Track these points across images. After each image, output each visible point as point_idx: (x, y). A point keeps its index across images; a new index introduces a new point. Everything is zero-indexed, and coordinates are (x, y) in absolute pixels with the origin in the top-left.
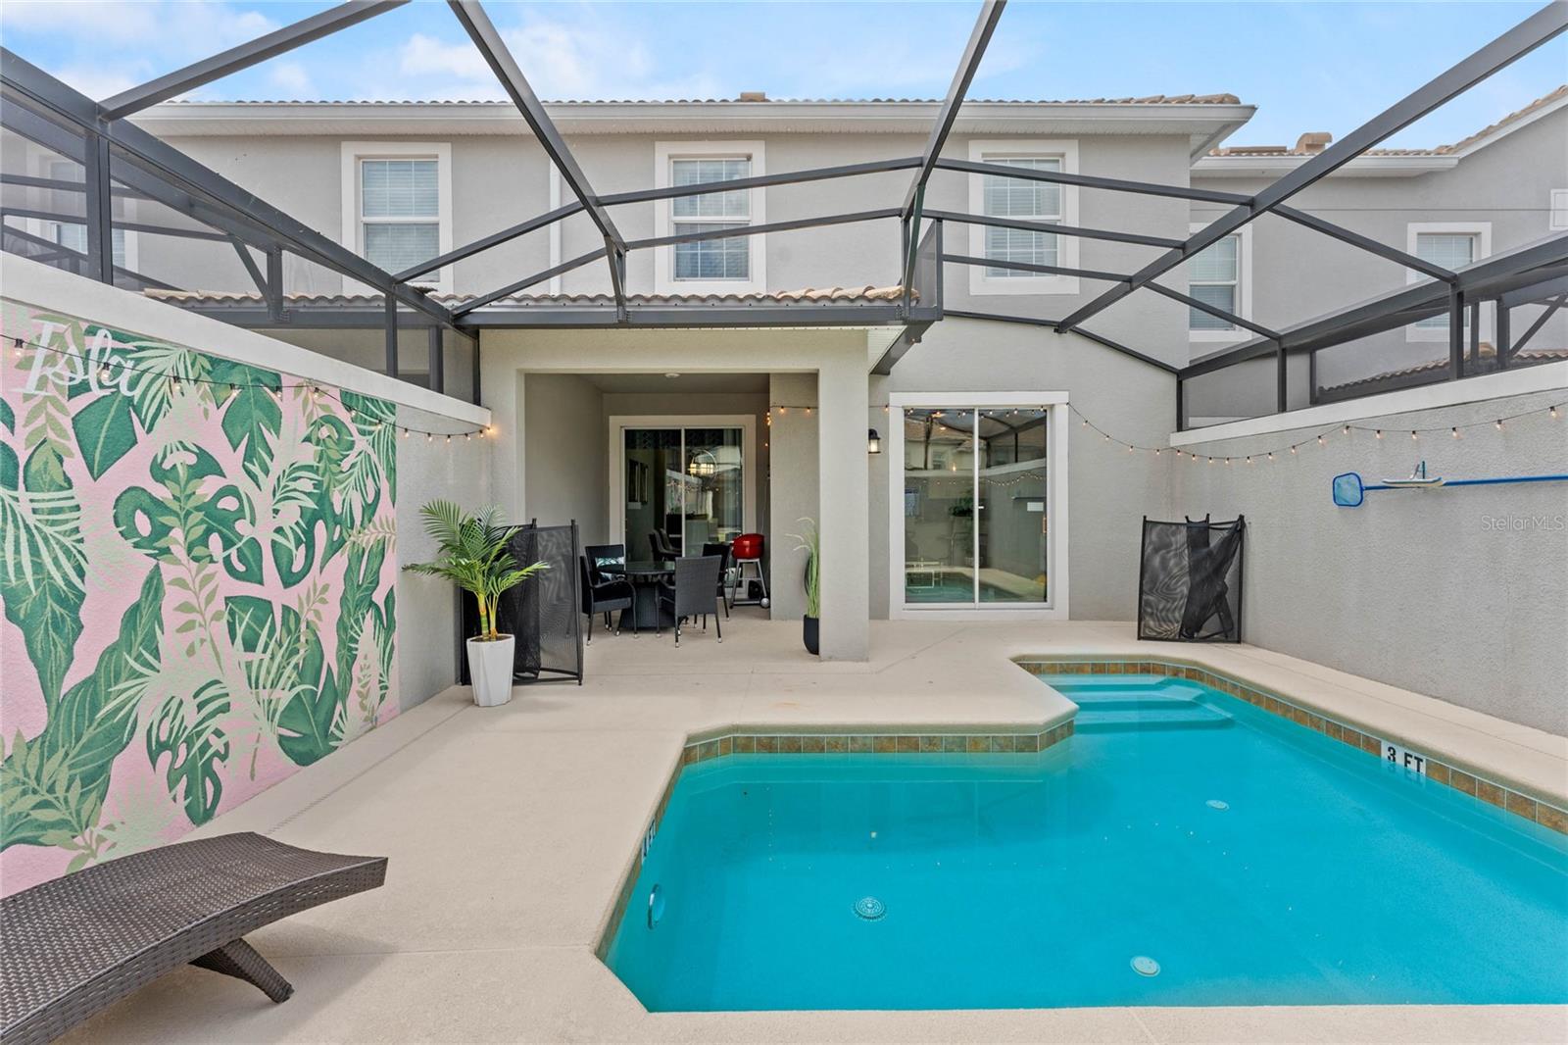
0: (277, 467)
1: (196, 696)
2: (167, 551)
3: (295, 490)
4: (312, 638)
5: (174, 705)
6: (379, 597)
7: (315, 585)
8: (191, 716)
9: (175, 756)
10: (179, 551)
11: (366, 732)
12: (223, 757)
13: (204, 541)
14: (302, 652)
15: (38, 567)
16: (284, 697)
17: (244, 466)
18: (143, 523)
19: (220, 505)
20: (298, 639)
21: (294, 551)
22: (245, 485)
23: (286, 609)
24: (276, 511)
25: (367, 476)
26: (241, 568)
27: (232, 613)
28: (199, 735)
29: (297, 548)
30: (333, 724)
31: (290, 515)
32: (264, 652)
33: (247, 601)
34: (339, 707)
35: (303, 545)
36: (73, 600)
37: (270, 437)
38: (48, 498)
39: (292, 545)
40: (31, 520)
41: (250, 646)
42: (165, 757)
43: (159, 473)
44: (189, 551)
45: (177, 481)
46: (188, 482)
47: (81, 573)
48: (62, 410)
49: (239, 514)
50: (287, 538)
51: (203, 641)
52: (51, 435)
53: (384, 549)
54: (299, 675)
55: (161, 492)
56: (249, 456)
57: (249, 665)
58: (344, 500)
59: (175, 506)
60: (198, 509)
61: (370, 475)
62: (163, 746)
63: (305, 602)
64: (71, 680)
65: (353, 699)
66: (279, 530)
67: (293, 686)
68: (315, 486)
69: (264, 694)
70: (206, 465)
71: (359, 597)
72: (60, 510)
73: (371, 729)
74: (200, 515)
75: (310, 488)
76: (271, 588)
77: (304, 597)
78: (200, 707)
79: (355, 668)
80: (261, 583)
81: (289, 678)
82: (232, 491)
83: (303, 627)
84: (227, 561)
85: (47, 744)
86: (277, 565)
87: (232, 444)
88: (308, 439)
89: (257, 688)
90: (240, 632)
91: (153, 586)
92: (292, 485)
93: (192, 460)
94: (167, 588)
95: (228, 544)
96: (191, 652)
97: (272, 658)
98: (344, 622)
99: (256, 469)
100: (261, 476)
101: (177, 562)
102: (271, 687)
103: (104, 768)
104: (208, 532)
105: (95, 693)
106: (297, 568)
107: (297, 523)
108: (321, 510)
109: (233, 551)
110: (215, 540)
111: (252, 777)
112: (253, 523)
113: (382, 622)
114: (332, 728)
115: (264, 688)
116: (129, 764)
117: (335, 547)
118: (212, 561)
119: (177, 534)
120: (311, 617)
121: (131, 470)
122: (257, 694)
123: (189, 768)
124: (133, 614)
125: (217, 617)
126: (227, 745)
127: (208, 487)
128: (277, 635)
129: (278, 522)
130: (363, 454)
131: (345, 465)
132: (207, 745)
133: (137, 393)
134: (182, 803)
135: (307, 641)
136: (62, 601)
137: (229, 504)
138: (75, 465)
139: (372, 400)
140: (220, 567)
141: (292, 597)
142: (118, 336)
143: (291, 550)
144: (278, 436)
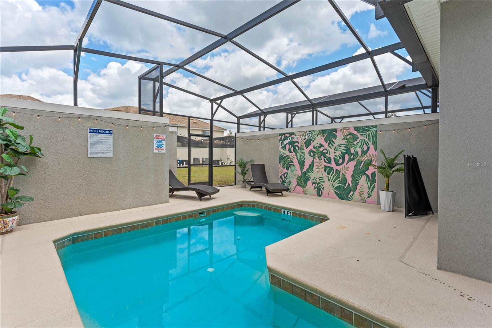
0: (335, 145)
1: (319, 178)
2: (315, 158)
3: (340, 149)
4: (343, 176)
5: (315, 178)
6: (369, 173)
7: (345, 167)
9: (315, 185)
10: (317, 158)
11: (361, 202)
12: (323, 189)
13: (321, 157)
14: (341, 178)
15: (301, 158)
16: (336, 185)
17: (328, 145)
18: (312, 154)
19: (323, 151)
20: (340, 176)
21: (339, 160)
22: (328, 148)
23: (337, 170)
24: (335, 153)
25: (364, 145)
26: (327, 161)
27: (325, 168)
28: (319, 184)
29: (340, 159)
30: (350, 195)
31: (338, 153)
32: (332, 175)
33: (328, 167)
34: (352, 193)
35: (342, 159)
36: (304, 162)
37: (334, 140)
38: (302, 151)
39: (339, 159)
40: (301, 153)
41: (328, 174)
42: (314, 185)
43: (314, 147)
44: (318, 158)
45: (317, 148)
46: (318, 148)
47: (305, 159)
48: (303, 142)
49: (327, 153)
50: (337, 157)
51: (320, 171)
52: (302, 144)
53: (371, 161)
54: (340, 182)
55: (314, 150)
56: (329, 144)
57: (328, 177)
58: (355, 150)
59: (316, 152)
60: (320, 152)
62: (314, 183)
63: (342, 169)
64: (303, 171)
65: (357, 193)
66: (335, 156)
67: (338, 184)
68: (345, 148)
69: (332, 183)
70: (321, 146)
71: (359, 172)
72: (303, 152)
73: (363, 202)
74: (320, 153)
75: (344, 148)
76: (333, 165)
77: (341, 168)
78: (319, 180)
79: (358, 187)
80: (331, 164)
81: (337, 182)
82: (326, 149)
83: (341, 174)
84: (324, 160)
85: (301, 177)
86: (335, 162)
87: (326, 142)
88: (344, 139)
89: (330, 181)
90: (326, 171)
91: (313, 162)
92: (339, 148)
93: (319, 145)
94: (315, 163)
95: (324, 157)
96: (318, 172)
97: (333, 177)
98: (354, 175)
99: (331, 146)
100: (332, 147)
101: (316, 159)
102: (333, 182)
103: (307, 182)
104: (321, 155)
105: (306, 173)
106: (339, 163)
107: (340, 155)
108: (348, 151)
109: (326, 159)
110: (322, 157)
111: (328, 194)
112: (330, 154)
113: (369, 179)
114: (349, 196)
115: (331, 181)
116: (309, 183)
117: (350, 160)
118: (322, 160)
119: (317, 155)
120: (343, 172)
121: (311, 147)
122: (330, 182)
123: (317, 187)
124: (310, 165)
125: (322, 168)
126: (324, 187)
127: (322, 149)
128: (334, 173)
129: (335, 154)
130: (362, 140)
131: (355, 143)
132: (320, 186)
133: (312, 138)
134: (316, 192)
135: (342, 177)
136: (303, 162)
137: (325, 151)
138: (305, 147)
139: (366, 127)
140: (323, 161)
141: (338, 168)
142: (309, 131)
143: (338, 160)
144: (336, 140)
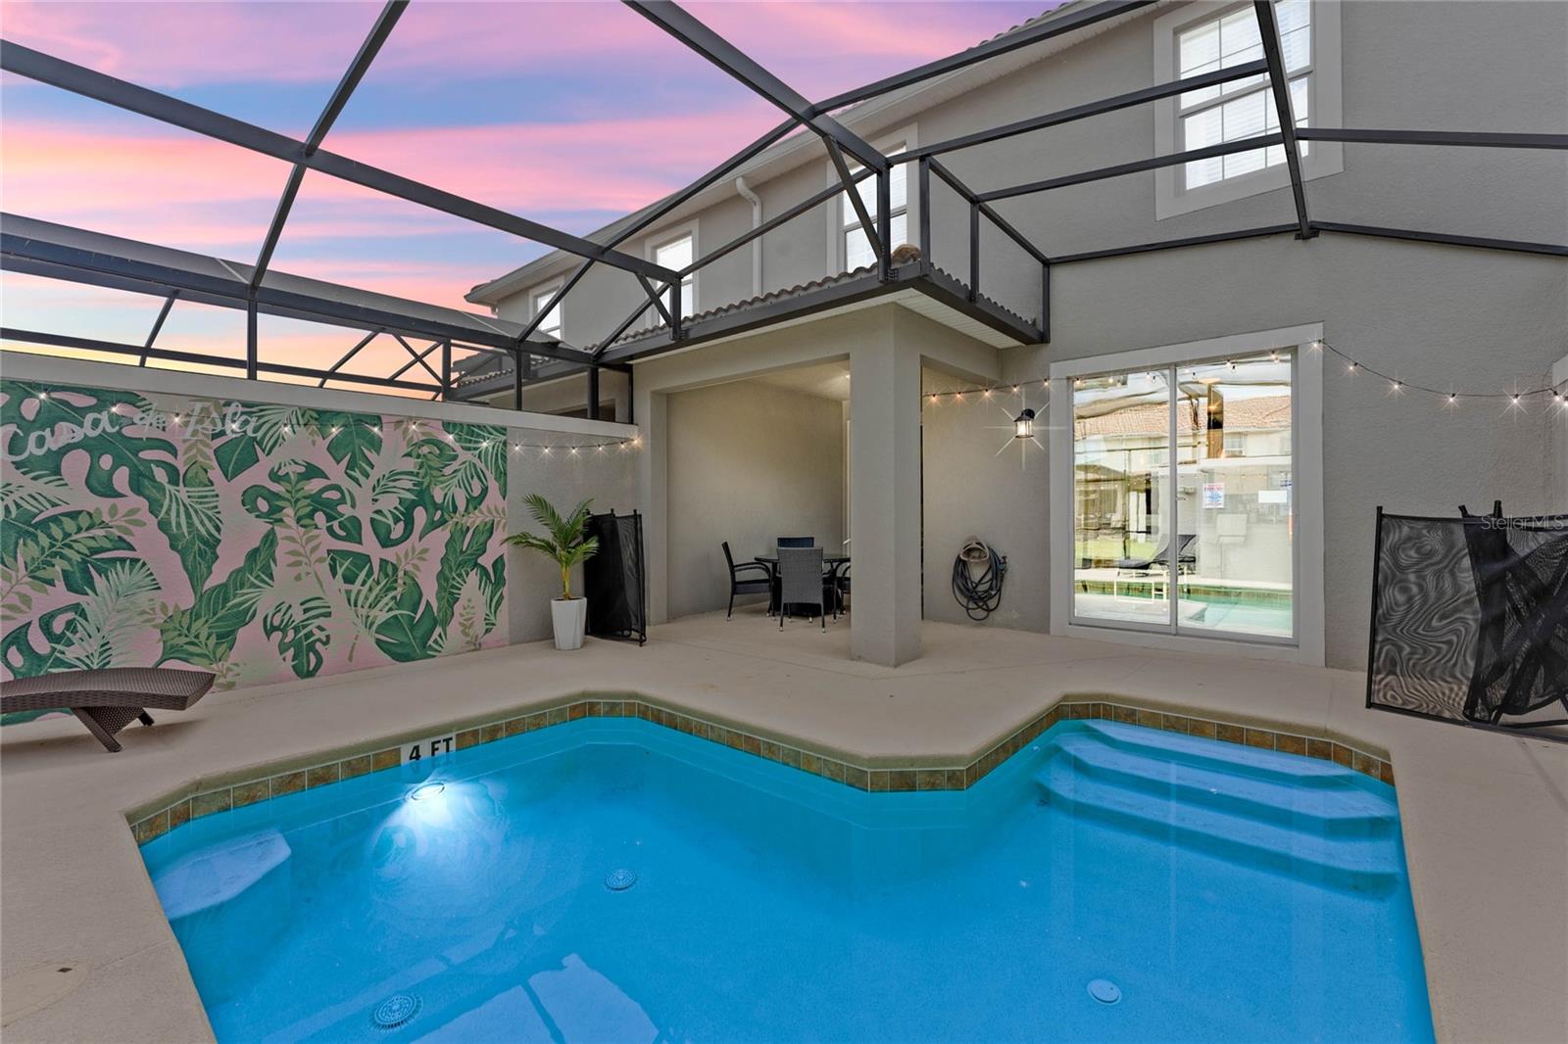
0: (375, 474)
1: (302, 604)
2: (281, 520)
3: (395, 487)
4: (409, 581)
5: (284, 608)
6: (486, 561)
7: (413, 548)
8: (298, 616)
9: (285, 636)
10: (290, 521)
11: (468, 651)
12: (326, 643)
13: (311, 515)
14: (400, 589)
15: (190, 525)
16: (381, 616)
17: (346, 473)
18: (263, 505)
19: (324, 496)
20: (396, 581)
21: (393, 526)
22: (347, 484)
23: (383, 562)
24: (376, 500)
25: (472, 477)
26: (343, 533)
27: (333, 559)
28: (304, 627)
29: (395, 524)
30: (432, 639)
31: (389, 503)
32: (363, 584)
33: (346, 554)
34: (438, 630)
35: (402, 522)
36: (212, 543)
37: (372, 456)
38: (197, 491)
39: (391, 522)
40: (187, 501)
41: (349, 579)
42: (277, 636)
43: (274, 476)
44: (298, 522)
45: (290, 482)
46: (298, 482)
47: (218, 529)
48: (208, 446)
49: (342, 501)
50: (386, 517)
51: (308, 574)
52: (200, 459)
53: (492, 528)
54: (397, 604)
55: (275, 487)
56: (351, 466)
57: (348, 592)
58: (446, 495)
59: (288, 496)
60: (305, 498)
61: (475, 477)
62: (275, 629)
63: (403, 560)
64: (209, 584)
65: (454, 628)
66: (378, 512)
67: (390, 609)
68: (414, 485)
69: (363, 612)
70: (312, 472)
71: (461, 559)
72: (206, 497)
73: (474, 650)
74: (308, 501)
75: (410, 485)
76: (370, 545)
77: (402, 556)
78: (306, 611)
79: (458, 608)
80: (360, 543)
81: (387, 604)
82: (337, 488)
83: (401, 573)
84: (330, 530)
85: (195, 614)
86: (376, 533)
87: (335, 459)
88: (409, 455)
89: (356, 605)
90: (340, 572)
91: (270, 540)
92: (392, 484)
93: (303, 469)
94: (279, 541)
95: (330, 518)
96: (298, 578)
97: (370, 590)
98: (444, 574)
99: (357, 474)
100: (362, 479)
101: (289, 527)
102: (370, 607)
103: (233, 632)
104: (315, 511)
105: (226, 592)
106: (394, 536)
107: (396, 508)
108: (423, 497)
109: (335, 524)
110: (320, 517)
111: (350, 659)
112: (353, 506)
113: (489, 578)
114: (430, 642)
115: (362, 607)
116: (249, 635)
117: (433, 526)
118: (316, 527)
119: (289, 511)
120: (409, 568)
121: (256, 475)
122: (356, 612)
123: (296, 644)
124: (253, 555)
125: (321, 560)
126: (328, 637)
127: (314, 485)
128: (375, 576)
129: (377, 506)
130: (467, 464)
131: (448, 471)
132: (310, 634)
133: (259, 435)
134: (290, 663)
135: (404, 583)
136: (205, 542)
137: (334, 495)
138: (216, 474)
139: (479, 427)
140: (324, 534)
141: (390, 554)
142: (245, 405)
143: (389, 526)
144: (378, 454)
